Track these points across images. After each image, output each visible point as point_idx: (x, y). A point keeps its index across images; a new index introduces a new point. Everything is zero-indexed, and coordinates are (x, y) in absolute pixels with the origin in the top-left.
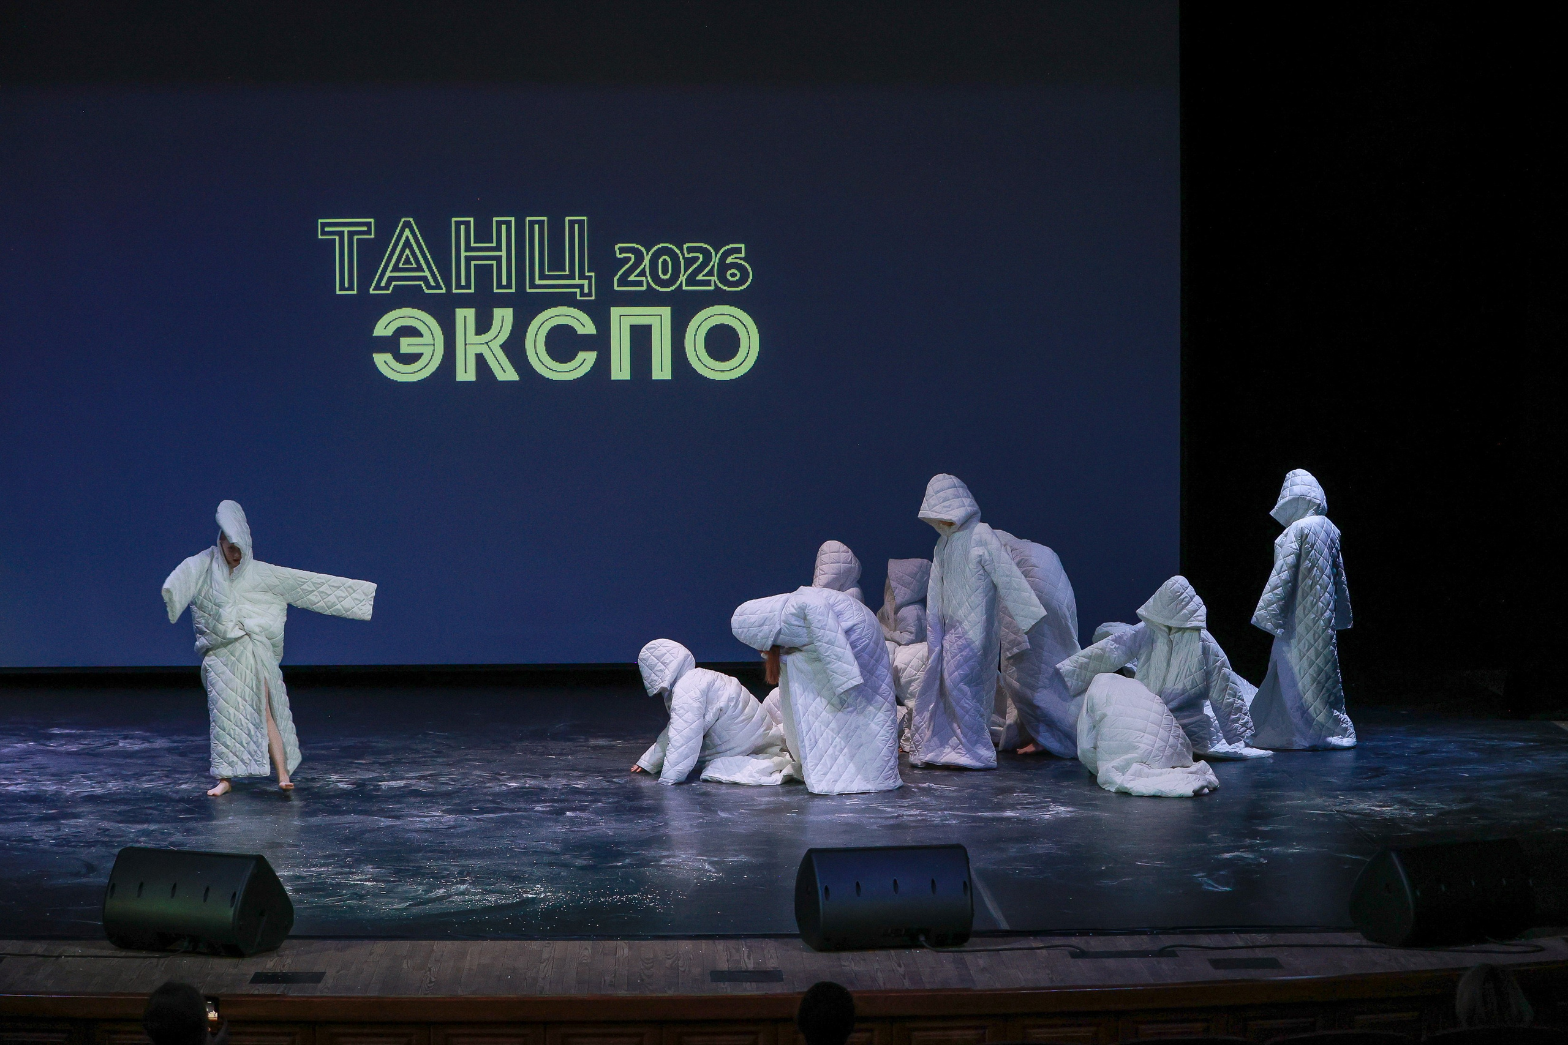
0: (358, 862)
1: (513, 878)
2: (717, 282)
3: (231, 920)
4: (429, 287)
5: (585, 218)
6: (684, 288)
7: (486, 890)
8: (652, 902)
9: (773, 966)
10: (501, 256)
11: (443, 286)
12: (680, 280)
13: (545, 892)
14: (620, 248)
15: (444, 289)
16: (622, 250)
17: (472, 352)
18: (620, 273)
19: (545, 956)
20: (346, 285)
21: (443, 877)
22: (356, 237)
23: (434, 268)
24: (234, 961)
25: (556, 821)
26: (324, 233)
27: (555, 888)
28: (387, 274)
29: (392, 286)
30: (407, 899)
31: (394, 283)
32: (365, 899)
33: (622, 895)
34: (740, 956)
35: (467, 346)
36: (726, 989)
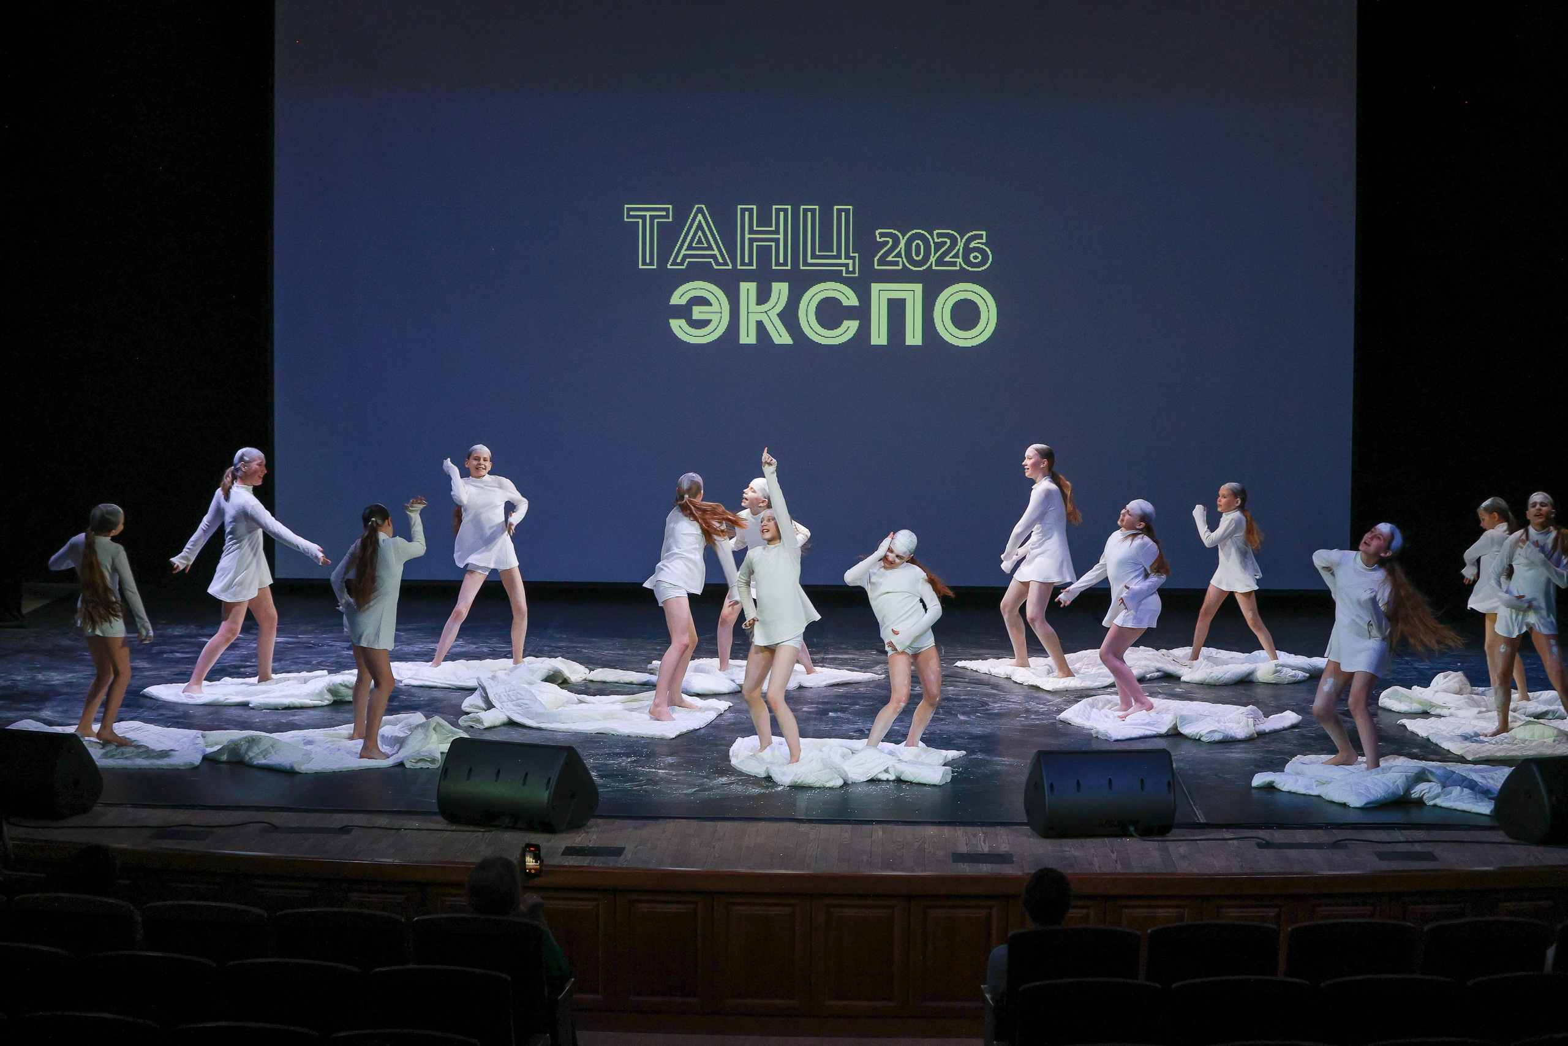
2: (962, 263)
3: (546, 802)
4: (718, 263)
5: (851, 207)
6: (934, 268)
9: (1005, 849)
10: (779, 238)
11: (730, 263)
12: (930, 261)
14: (880, 233)
15: (731, 265)
16: (882, 235)
17: (753, 319)
18: (879, 255)
19: (811, 837)
20: (648, 261)
22: (656, 221)
23: (722, 247)
24: (548, 836)
25: (821, 720)
26: (629, 216)
28: (682, 254)
29: (687, 262)
30: (694, 786)
31: (688, 260)
32: (659, 785)
34: (977, 841)
35: (750, 314)
36: (966, 869)
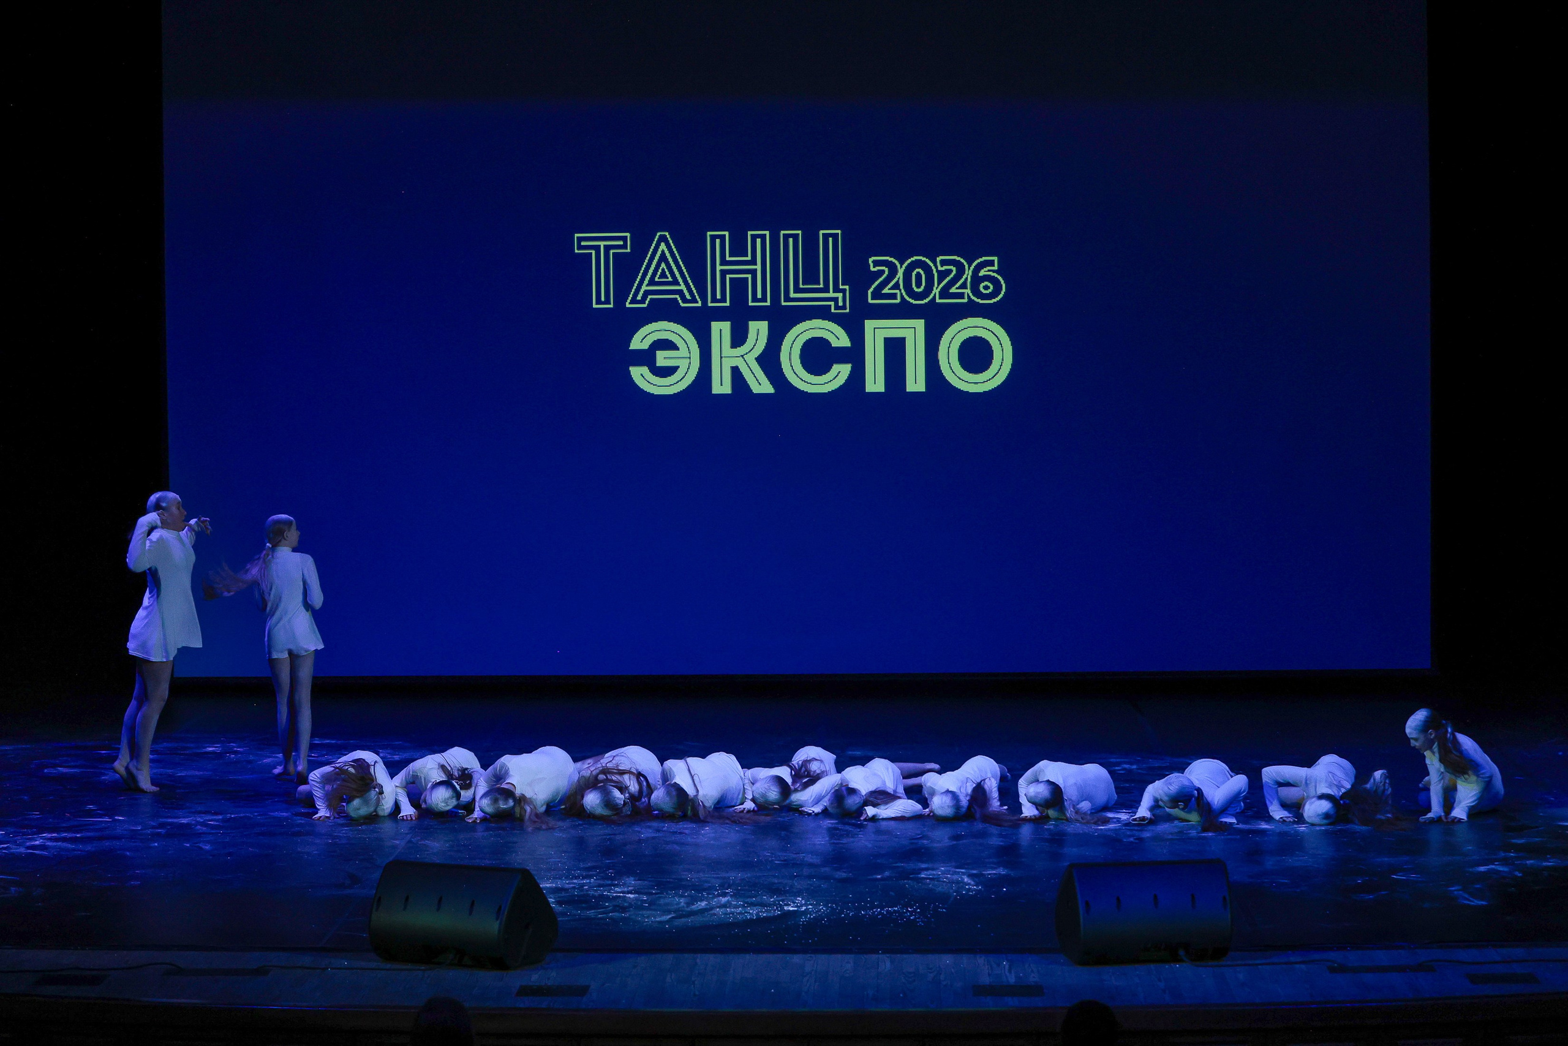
0: (620, 874)
1: (774, 890)
2: (971, 294)
3: (496, 933)
4: (685, 300)
5: (839, 232)
6: (938, 300)
7: (747, 903)
8: (911, 916)
9: (1034, 980)
10: (756, 270)
11: (699, 300)
12: (934, 292)
13: (806, 905)
14: (874, 262)
15: (700, 302)
16: (876, 263)
17: (728, 365)
18: (873, 287)
19: (808, 969)
20: (603, 299)
21: (704, 890)
22: (612, 252)
23: (690, 281)
24: (499, 973)
26: (580, 247)
27: (815, 901)
28: (643, 289)
29: (648, 299)
30: (669, 912)
31: (650, 297)
32: (627, 911)
33: (882, 909)
34: (1002, 971)
35: (723, 359)
36: (990, 1005)
